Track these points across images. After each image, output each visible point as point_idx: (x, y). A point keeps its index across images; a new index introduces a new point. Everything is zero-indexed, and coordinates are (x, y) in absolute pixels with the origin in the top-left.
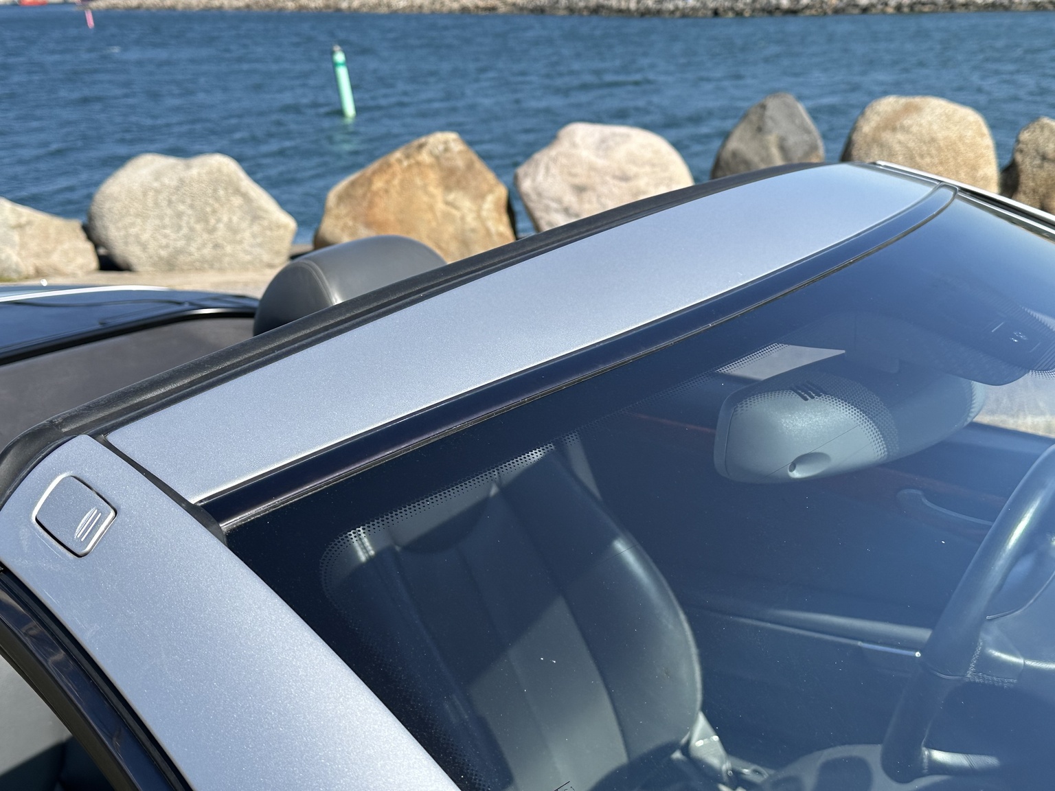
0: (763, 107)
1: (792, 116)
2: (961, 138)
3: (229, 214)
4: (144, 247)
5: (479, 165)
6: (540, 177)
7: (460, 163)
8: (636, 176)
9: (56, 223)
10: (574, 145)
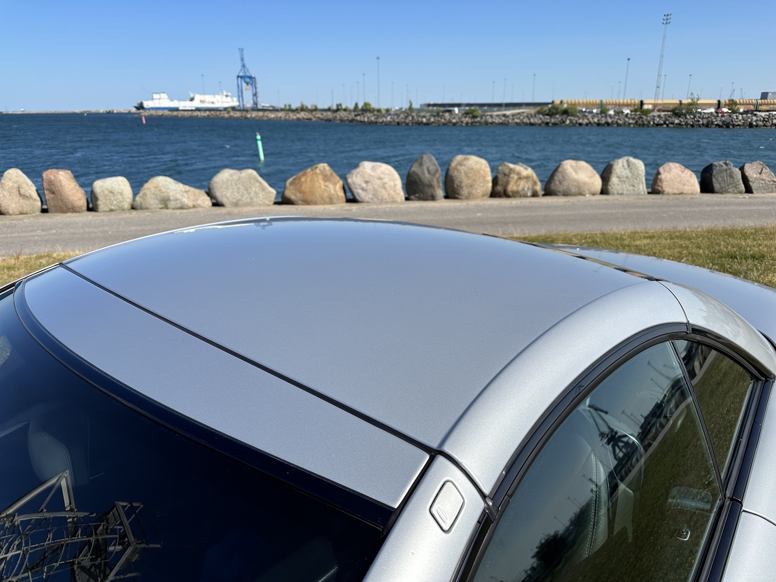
0: (422, 157)
1: (431, 160)
2: (481, 168)
3: (255, 188)
4: (228, 198)
5: (334, 174)
6: (354, 178)
7: (328, 173)
8: (384, 178)
9: (197, 191)
10: (364, 168)
